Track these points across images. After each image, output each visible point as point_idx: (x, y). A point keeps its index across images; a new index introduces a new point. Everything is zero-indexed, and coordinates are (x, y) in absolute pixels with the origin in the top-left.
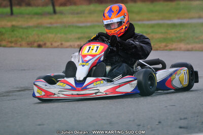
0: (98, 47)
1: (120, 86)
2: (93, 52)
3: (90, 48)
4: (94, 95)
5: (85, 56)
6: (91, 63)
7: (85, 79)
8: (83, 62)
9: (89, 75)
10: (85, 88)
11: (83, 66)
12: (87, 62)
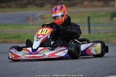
0: (47, 30)
1: (57, 52)
2: (44, 33)
3: (42, 30)
4: (42, 57)
5: (39, 35)
6: (42, 39)
7: (38, 48)
8: (37, 38)
9: (40, 46)
10: (37, 53)
11: (37, 41)
12: (40, 38)
